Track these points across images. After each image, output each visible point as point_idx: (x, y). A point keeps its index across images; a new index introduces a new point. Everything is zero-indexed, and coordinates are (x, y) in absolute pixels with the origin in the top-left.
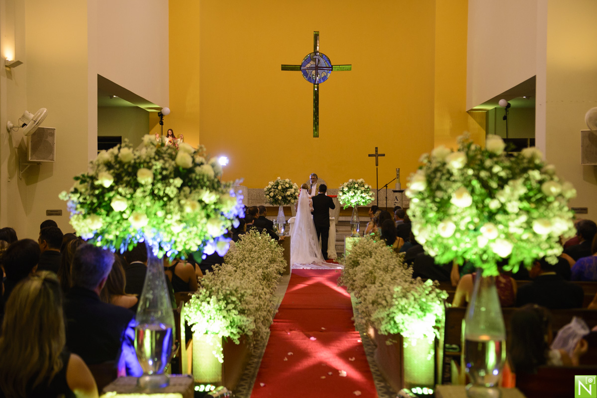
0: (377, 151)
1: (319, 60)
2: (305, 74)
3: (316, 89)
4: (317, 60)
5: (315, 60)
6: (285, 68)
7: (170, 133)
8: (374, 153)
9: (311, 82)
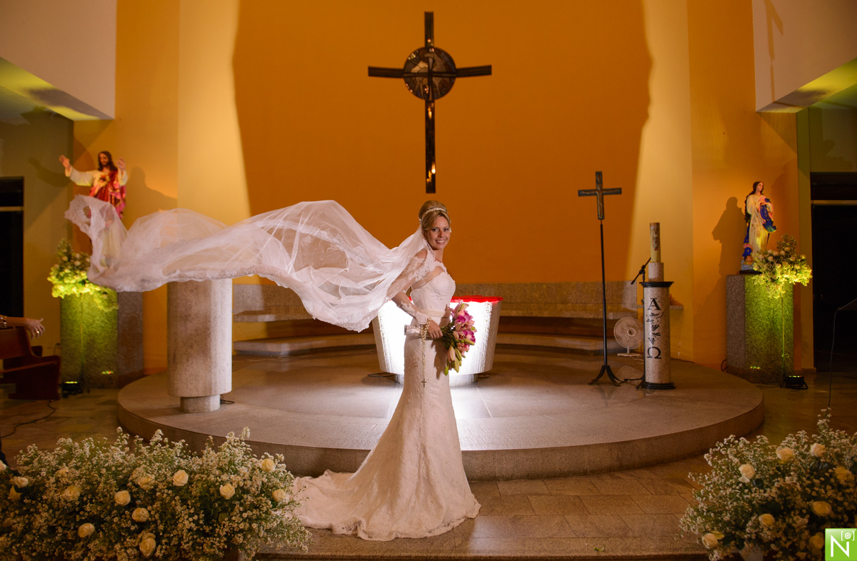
0: (599, 182)
1: (434, 61)
2: (412, 85)
3: (430, 113)
4: (431, 60)
5: (426, 60)
6: (374, 72)
7: (104, 160)
8: (593, 186)
9: (421, 97)
